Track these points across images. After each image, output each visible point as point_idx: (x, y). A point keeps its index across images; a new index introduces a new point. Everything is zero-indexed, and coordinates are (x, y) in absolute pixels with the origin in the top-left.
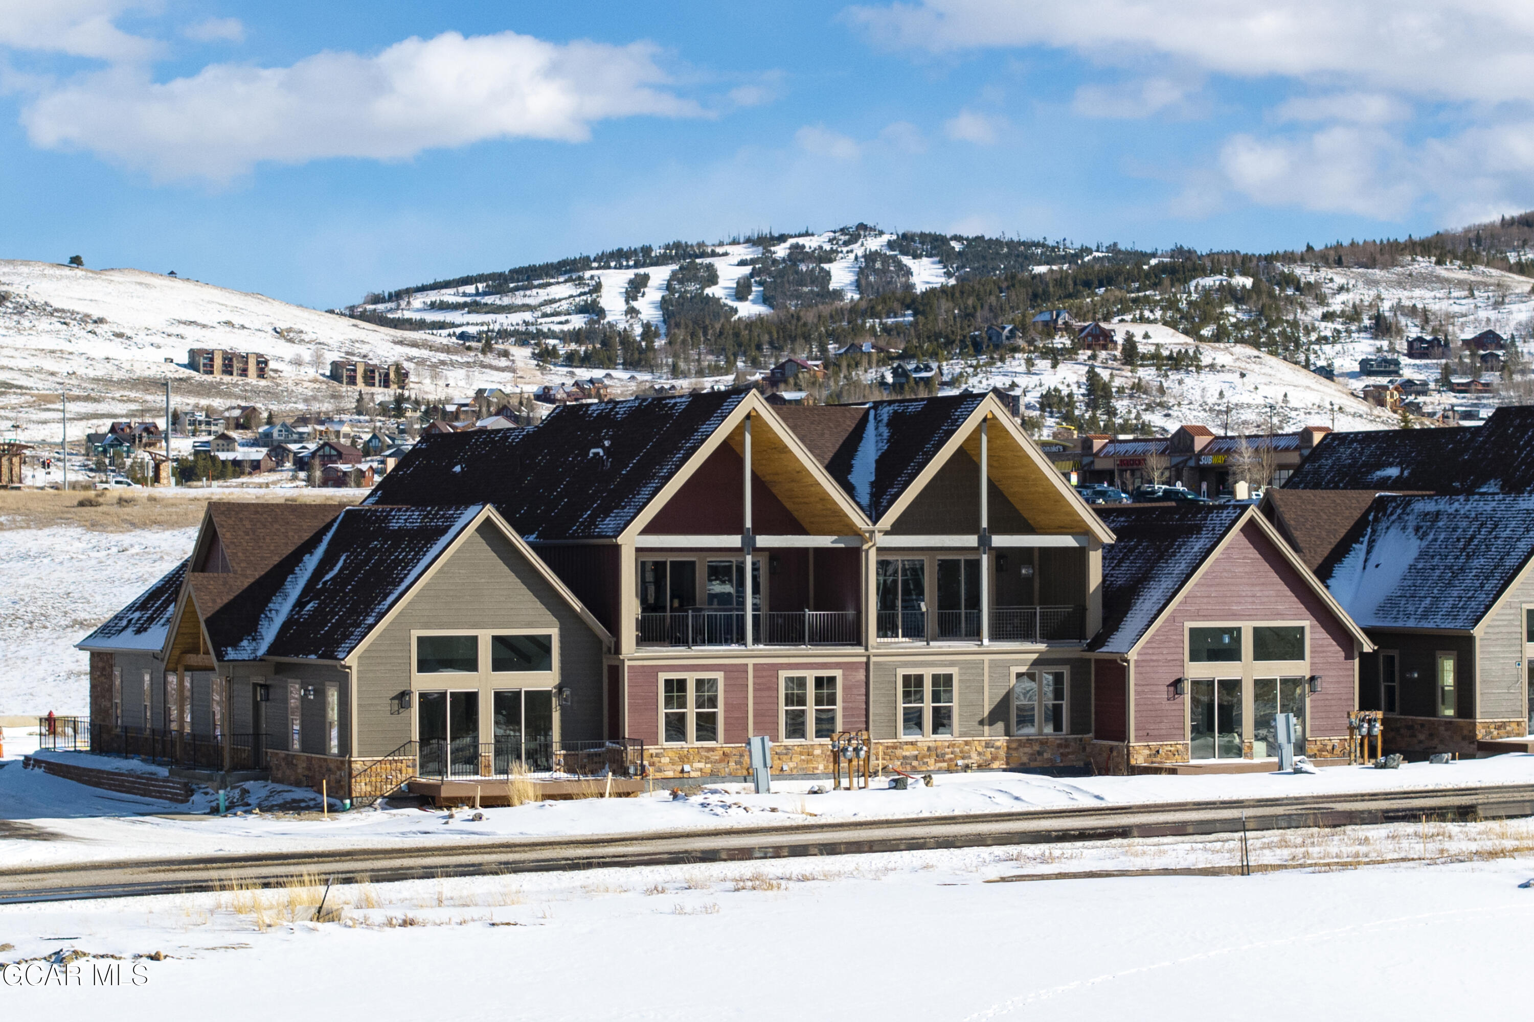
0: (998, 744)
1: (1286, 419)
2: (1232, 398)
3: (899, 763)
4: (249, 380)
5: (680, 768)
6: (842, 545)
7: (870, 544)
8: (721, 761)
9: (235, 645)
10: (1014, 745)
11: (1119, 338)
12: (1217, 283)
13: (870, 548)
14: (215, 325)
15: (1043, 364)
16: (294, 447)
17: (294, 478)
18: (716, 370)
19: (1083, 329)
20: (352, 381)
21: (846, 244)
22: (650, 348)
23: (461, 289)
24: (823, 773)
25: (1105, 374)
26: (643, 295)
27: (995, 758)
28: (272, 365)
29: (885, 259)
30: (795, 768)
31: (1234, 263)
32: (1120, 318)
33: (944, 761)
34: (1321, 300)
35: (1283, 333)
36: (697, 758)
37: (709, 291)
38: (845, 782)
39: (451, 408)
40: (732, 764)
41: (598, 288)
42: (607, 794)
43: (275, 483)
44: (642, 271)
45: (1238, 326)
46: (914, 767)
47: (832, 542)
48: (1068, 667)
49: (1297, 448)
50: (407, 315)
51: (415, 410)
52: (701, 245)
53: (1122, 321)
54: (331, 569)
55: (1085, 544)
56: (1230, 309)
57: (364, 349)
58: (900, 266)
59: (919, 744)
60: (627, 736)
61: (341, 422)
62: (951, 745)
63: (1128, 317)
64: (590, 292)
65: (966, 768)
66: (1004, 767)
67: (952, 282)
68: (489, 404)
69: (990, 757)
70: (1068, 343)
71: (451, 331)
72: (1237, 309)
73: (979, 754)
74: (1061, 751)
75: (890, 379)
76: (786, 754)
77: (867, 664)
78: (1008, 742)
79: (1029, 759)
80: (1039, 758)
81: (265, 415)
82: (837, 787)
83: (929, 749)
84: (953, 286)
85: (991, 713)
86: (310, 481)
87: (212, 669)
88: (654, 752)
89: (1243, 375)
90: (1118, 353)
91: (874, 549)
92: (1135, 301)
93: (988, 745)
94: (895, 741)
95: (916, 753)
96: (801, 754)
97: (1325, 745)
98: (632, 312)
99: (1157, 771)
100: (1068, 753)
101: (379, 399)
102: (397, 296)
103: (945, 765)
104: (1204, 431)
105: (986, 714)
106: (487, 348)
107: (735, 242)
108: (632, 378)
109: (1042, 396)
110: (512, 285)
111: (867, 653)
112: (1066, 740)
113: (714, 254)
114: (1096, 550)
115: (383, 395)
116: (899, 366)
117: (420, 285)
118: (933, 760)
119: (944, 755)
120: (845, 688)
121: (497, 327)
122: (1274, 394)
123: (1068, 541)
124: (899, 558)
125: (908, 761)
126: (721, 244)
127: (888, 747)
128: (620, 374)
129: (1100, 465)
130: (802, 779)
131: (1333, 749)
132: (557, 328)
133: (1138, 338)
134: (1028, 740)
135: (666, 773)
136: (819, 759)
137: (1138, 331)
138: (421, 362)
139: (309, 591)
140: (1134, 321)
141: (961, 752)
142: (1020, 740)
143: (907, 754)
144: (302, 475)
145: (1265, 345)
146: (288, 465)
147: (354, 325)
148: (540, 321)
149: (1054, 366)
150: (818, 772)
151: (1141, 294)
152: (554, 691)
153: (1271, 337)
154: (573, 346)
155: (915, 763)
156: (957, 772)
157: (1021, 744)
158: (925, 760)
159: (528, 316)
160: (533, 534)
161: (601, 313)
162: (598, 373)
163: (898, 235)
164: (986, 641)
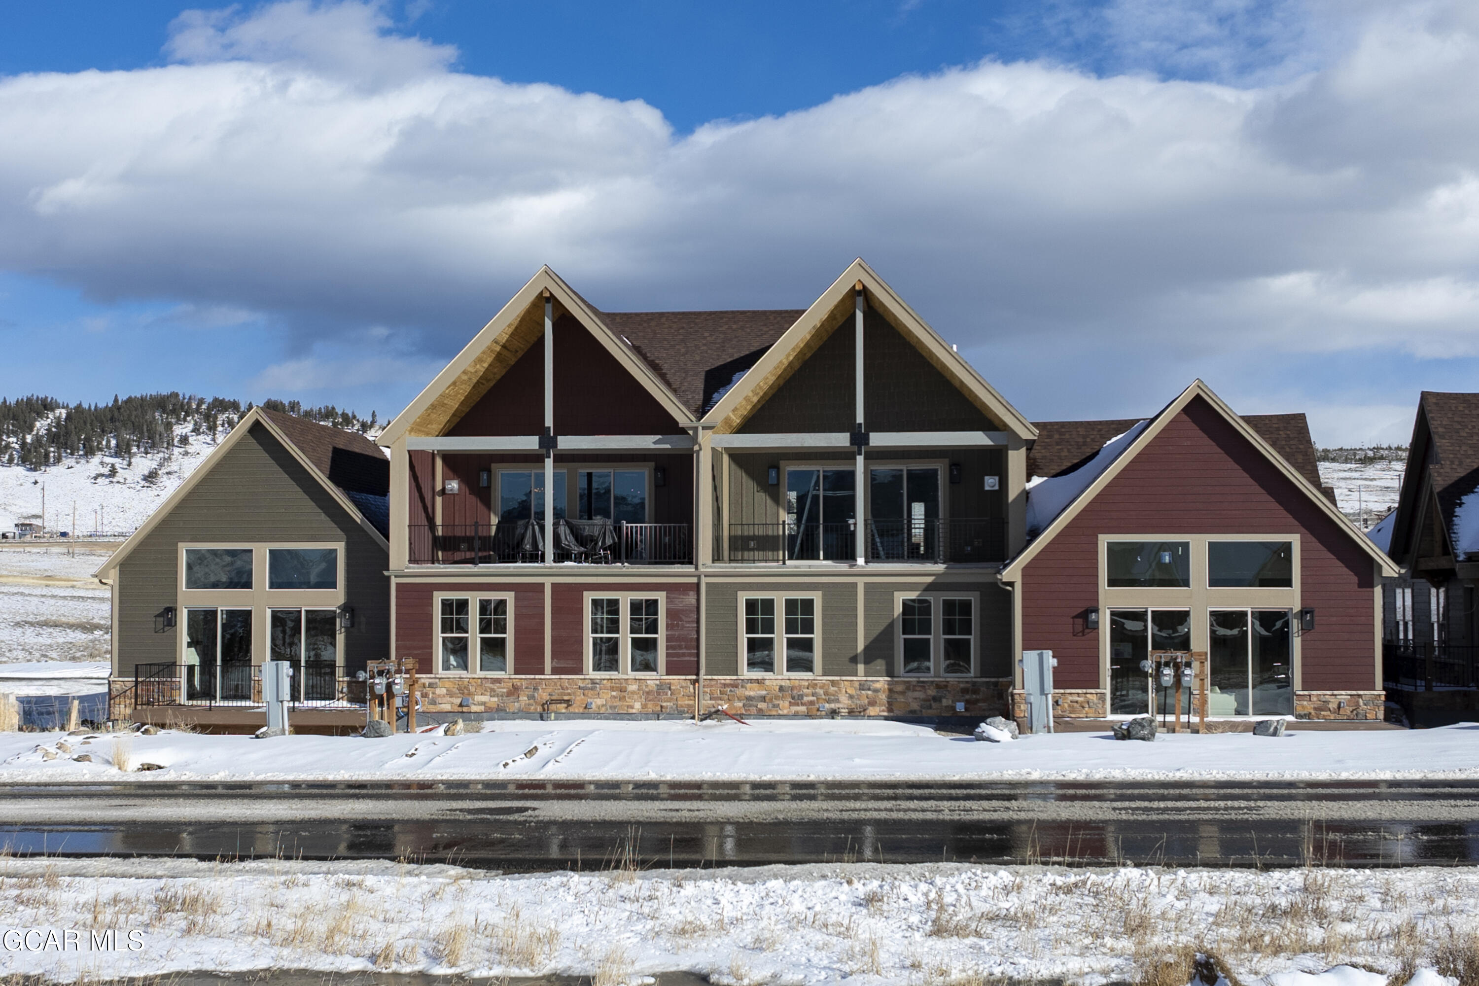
0: (877, 686)
3: (741, 704)
5: (458, 701)
6: (668, 446)
8: (509, 694)
10: (900, 688)
13: (700, 448)
24: (641, 713)
27: (872, 703)
30: (603, 706)
33: (802, 704)
36: (479, 691)
40: (524, 698)
46: (761, 710)
47: (655, 443)
48: (978, 593)
55: (1002, 442)
59: (767, 682)
62: (812, 685)
65: (833, 714)
66: (885, 714)
69: (866, 701)
73: (851, 697)
74: (968, 697)
76: (592, 689)
77: (698, 585)
78: (889, 683)
79: (922, 706)
80: (934, 705)
83: (781, 689)
85: (866, 648)
88: (427, 682)
93: (862, 687)
94: (735, 677)
95: (764, 693)
96: (612, 689)
97: (1327, 702)
100: (977, 701)
103: (802, 709)
105: (861, 647)
111: (697, 573)
112: (974, 684)
114: (1017, 449)
118: (787, 704)
119: (801, 697)
120: (669, 613)
123: (978, 439)
124: (821, 469)
125: (754, 703)
127: (725, 685)
130: (615, 719)
131: (1339, 707)
134: (918, 682)
135: (443, 706)
136: (636, 697)
141: (826, 693)
142: (908, 682)
143: (752, 693)
150: (634, 711)
152: (338, 611)
155: (762, 705)
156: (821, 717)
157: (909, 687)
158: (776, 702)
164: (861, 561)
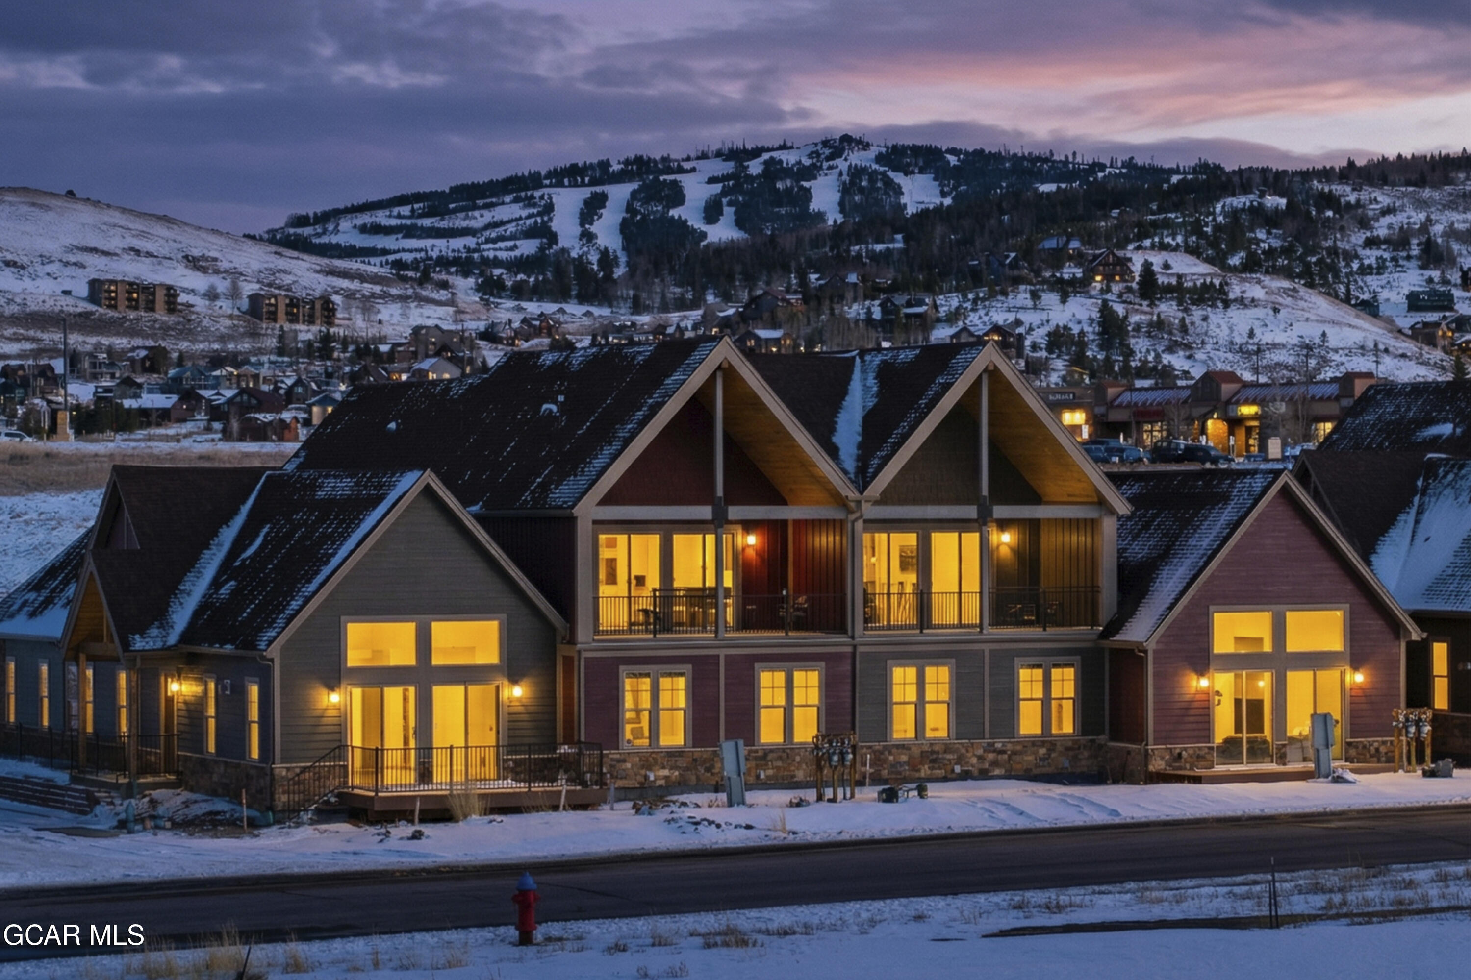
0: (1000, 747)
1: (1324, 362)
2: (1265, 337)
3: (889, 770)
4: (158, 316)
5: (643, 776)
7: (857, 515)
8: (688, 767)
9: (142, 632)
10: (1018, 748)
11: (1137, 267)
12: (1248, 204)
13: (856, 520)
14: (118, 251)
15: (1050, 298)
16: (207, 393)
17: (208, 429)
18: (682, 305)
19: (1096, 257)
20: (273, 317)
21: (828, 159)
22: (609, 277)
23: (396, 210)
24: (804, 782)
25: (1120, 309)
26: (600, 217)
27: (996, 764)
28: (183, 298)
29: (873, 176)
30: (773, 777)
31: (1265, 182)
32: (1137, 244)
33: (939, 767)
34: (1364, 223)
35: (1320, 262)
36: (662, 764)
37: (674, 213)
38: (829, 793)
39: (384, 348)
40: (702, 772)
41: (549, 208)
42: (561, 808)
43: (186, 436)
44: (598, 189)
45: (1271, 253)
46: (905, 775)
48: (1079, 657)
49: (1337, 398)
50: (334, 239)
51: (345, 350)
52: (665, 159)
53: (1139, 248)
54: (250, 544)
55: (1097, 515)
56: (1261, 234)
57: (288, 280)
58: (889, 183)
59: (911, 748)
60: (583, 739)
61: (261, 364)
62: (948, 749)
63: (1147, 243)
64: (540, 214)
65: (965, 776)
66: (1007, 774)
67: (948, 201)
68: (427, 343)
69: (991, 762)
70: (1079, 272)
71: (384, 259)
72: (1269, 233)
73: (979, 759)
74: (1071, 755)
75: (877, 314)
76: (763, 761)
77: (854, 654)
78: (1011, 744)
79: (1035, 765)
80: (1045, 763)
81: (175, 355)
82: (820, 798)
83: (922, 754)
84: (949, 207)
85: (992, 712)
86: (227, 435)
87: (117, 660)
88: (613, 756)
89: (1276, 310)
90: (1134, 285)
91: (860, 522)
92: (1154, 224)
93: (988, 749)
94: (884, 743)
95: (908, 758)
96: (780, 760)
97: (1367, 748)
98: (588, 237)
99: (1180, 779)
100: (1079, 758)
101: (303, 337)
102: (324, 218)
103: (940, 772)
104: (1231, 377)
105: (986, 712)
106: (424, 280)
107: (703, 156)
108: (588, 314)
109: (1049, 334)
110: (452, 206)
111: (853, 643)
112: (1077, 742)
113: (681, 170)
114: (1110, 522)
115: (307, 333)
116: (888, 300)
117: (349, 205)
118: (926, 766)
119: (938, 759)
120: (828, 683)
121: (435, 254)
122: (1312, 332)
126: (688, 159)
128: (574, 309)
129: (1115, 416)
130: (781, 789)
131: (1376, 752)
132: (503, 255)
133: (1156, 268)
134: (1034, 742)
136: (800, 767)
137: (1157, 259)
138: (350, 295)
139: (226, 569)
140: (1153, 247)
141: (958, 755)
142: (1024, 742)
144: (217, 426)
145: (1300, 276)
146: (202, 416)
147: (276, 253)
148: (482, 247)
149: (1064, 301)
150: (799, 780)
151: (1162, 216)
153: (1307, 265)
154: (521, 277)
156: (954, 780)
157: (1026, 747)
158: (918, 766)
159: (471, 242)
160: (477, 503)
161: (553, 238)
162: (550, 308)
163: (887, 148)
164: (986, 628)
